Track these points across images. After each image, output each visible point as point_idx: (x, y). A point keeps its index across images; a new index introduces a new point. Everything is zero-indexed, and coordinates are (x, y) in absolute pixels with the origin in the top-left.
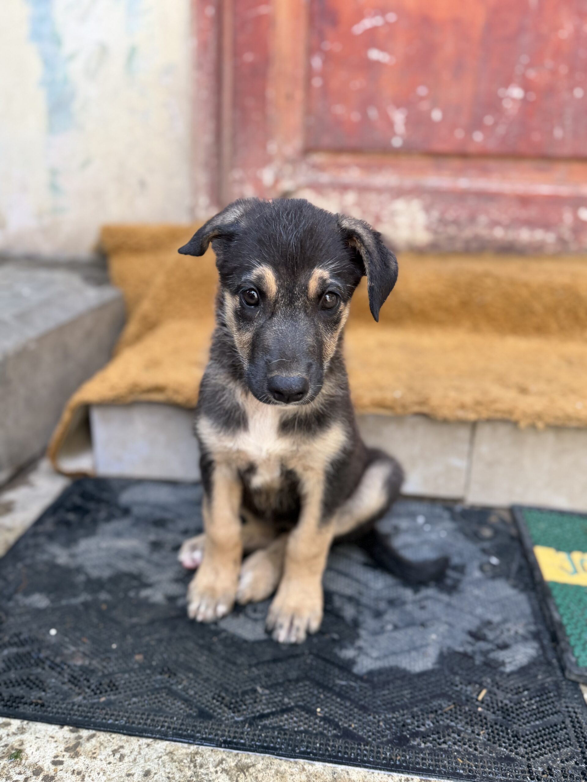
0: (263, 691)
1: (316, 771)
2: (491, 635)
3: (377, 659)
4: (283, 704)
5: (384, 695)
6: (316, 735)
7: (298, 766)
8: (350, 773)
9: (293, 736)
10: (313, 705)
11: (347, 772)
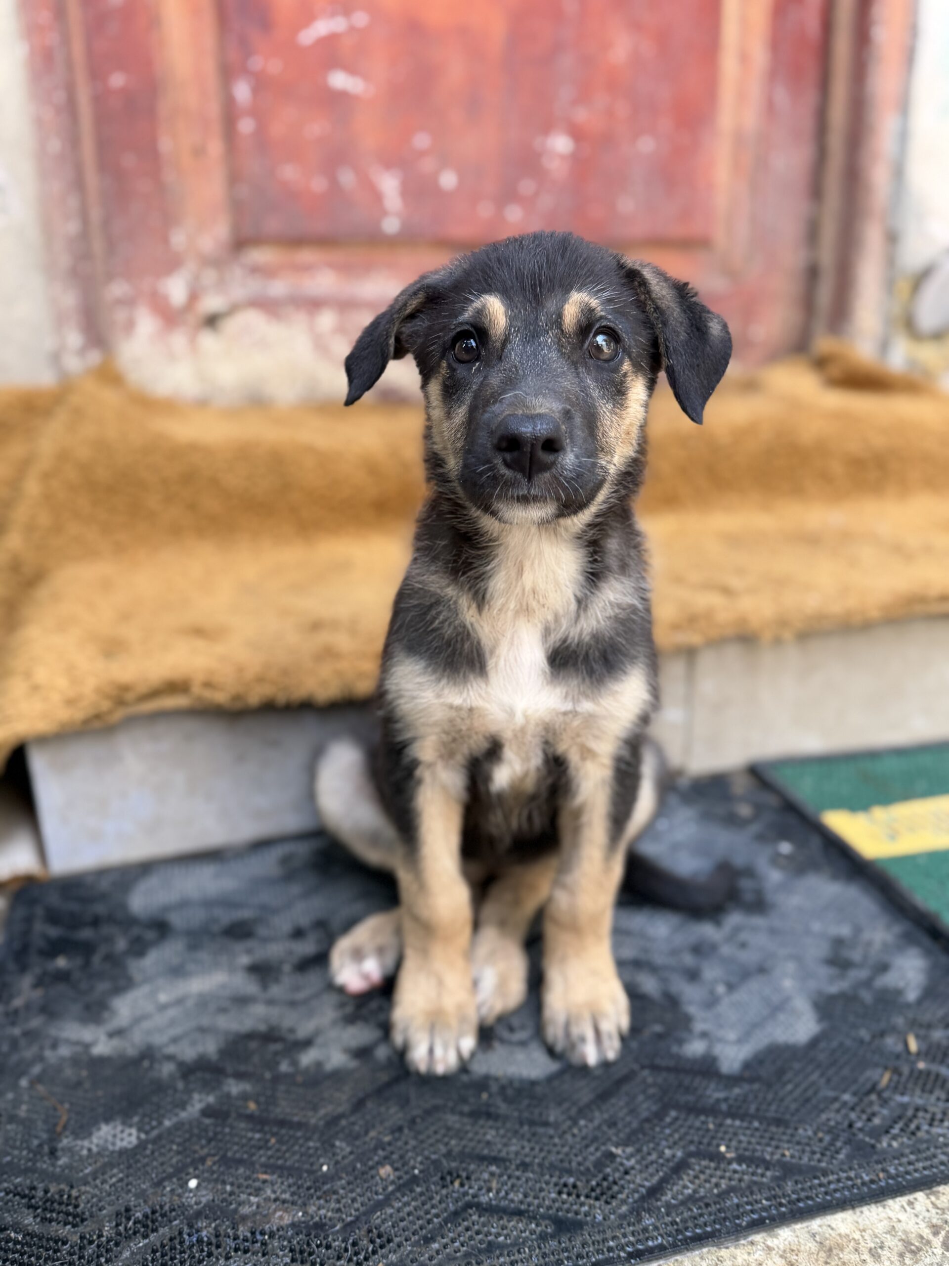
0: (624, 1151)
1: (786, 1243)
2: (856, 955)
3: (740, 1041)
4: (668, 1160)
5: (791, 1092)
6: (749, 1187)
7: (759, 1247)
8: (834, 1226)
9: (719, 1203)
10: (709, 1144)
11: (829, 1226)
